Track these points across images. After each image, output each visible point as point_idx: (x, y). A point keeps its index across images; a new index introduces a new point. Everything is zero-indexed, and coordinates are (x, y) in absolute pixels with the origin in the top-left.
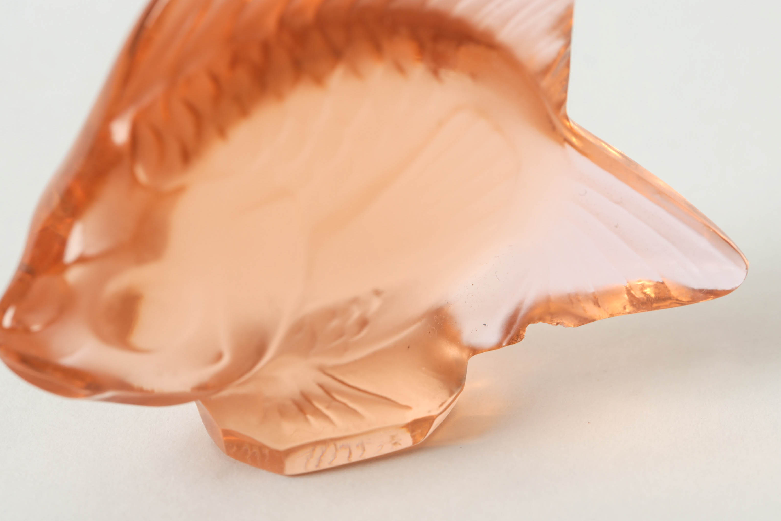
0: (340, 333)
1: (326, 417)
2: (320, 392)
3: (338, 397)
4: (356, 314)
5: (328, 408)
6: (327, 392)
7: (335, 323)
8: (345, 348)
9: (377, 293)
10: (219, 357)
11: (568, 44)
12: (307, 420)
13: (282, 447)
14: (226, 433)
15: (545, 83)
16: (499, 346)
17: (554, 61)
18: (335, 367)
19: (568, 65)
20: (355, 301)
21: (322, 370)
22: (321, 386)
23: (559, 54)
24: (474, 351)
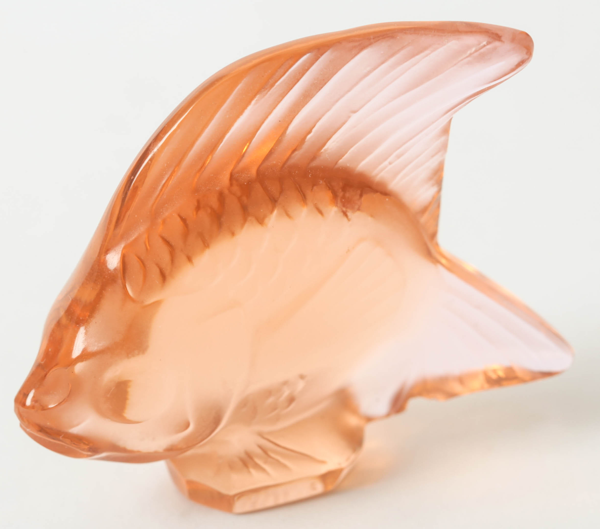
0: (274, 408)
1: (263, 470)
2: (259, 451)
3: (272, 455)
4: (286, 393)
5: (266, 462)
6: (265, 451)
7: (271, 400)
8: (277, 419)
9: (302, 377)
10: (187, 425)
11: (440, 190)
12: (249, 472)
13: (232, 492)
14: (190, 483)
15: (423, 219)
16: (388, 415)
17: (430, 204)
18: (271, 433)
19: (439, 206)
20: (285, 383)
21: (261, 435)
22: (260, 447)
23: (433, 198)
24: (369, 419)
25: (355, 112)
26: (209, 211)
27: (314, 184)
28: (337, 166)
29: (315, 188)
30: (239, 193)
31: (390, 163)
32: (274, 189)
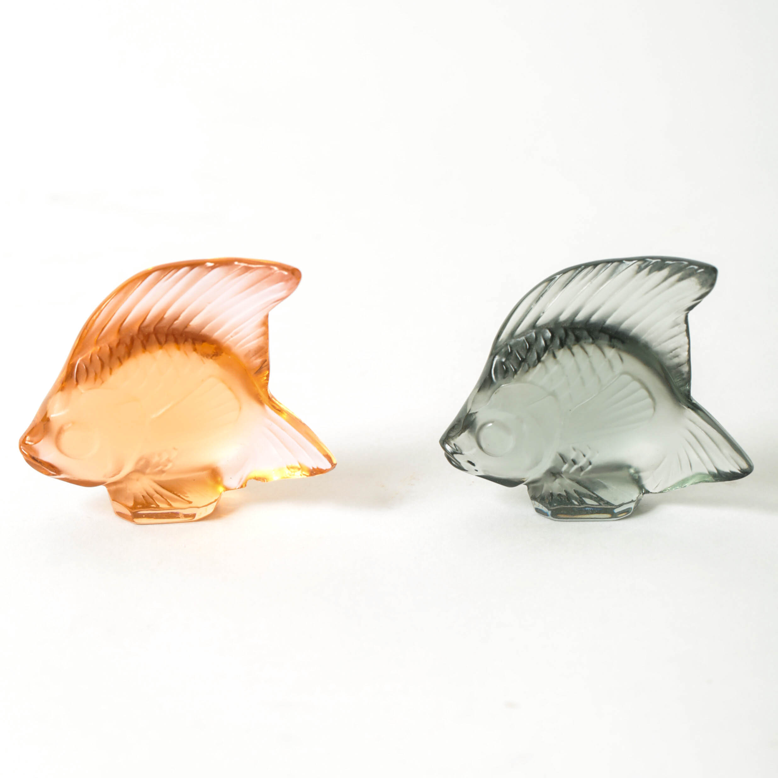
2: (153, 491)
4: (166, 456)
6: (157, 492)
7: (156, 459)
9: (175, 449)
20: (165, 451)
22: (154, 489)
24: (226, 489)
25: (209, 303)
26: (125, 345)
27: (186, 340)
28: (201, 333)
29: (186, 343)
30: (142, 338)
31: (232, 337)
32: (163, 339)
